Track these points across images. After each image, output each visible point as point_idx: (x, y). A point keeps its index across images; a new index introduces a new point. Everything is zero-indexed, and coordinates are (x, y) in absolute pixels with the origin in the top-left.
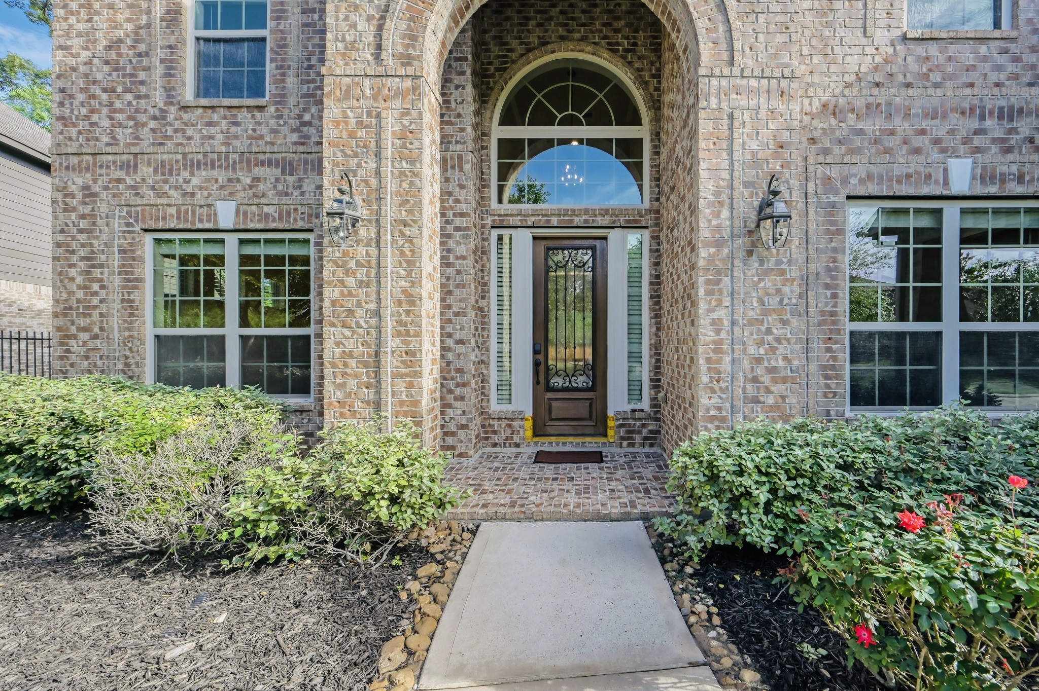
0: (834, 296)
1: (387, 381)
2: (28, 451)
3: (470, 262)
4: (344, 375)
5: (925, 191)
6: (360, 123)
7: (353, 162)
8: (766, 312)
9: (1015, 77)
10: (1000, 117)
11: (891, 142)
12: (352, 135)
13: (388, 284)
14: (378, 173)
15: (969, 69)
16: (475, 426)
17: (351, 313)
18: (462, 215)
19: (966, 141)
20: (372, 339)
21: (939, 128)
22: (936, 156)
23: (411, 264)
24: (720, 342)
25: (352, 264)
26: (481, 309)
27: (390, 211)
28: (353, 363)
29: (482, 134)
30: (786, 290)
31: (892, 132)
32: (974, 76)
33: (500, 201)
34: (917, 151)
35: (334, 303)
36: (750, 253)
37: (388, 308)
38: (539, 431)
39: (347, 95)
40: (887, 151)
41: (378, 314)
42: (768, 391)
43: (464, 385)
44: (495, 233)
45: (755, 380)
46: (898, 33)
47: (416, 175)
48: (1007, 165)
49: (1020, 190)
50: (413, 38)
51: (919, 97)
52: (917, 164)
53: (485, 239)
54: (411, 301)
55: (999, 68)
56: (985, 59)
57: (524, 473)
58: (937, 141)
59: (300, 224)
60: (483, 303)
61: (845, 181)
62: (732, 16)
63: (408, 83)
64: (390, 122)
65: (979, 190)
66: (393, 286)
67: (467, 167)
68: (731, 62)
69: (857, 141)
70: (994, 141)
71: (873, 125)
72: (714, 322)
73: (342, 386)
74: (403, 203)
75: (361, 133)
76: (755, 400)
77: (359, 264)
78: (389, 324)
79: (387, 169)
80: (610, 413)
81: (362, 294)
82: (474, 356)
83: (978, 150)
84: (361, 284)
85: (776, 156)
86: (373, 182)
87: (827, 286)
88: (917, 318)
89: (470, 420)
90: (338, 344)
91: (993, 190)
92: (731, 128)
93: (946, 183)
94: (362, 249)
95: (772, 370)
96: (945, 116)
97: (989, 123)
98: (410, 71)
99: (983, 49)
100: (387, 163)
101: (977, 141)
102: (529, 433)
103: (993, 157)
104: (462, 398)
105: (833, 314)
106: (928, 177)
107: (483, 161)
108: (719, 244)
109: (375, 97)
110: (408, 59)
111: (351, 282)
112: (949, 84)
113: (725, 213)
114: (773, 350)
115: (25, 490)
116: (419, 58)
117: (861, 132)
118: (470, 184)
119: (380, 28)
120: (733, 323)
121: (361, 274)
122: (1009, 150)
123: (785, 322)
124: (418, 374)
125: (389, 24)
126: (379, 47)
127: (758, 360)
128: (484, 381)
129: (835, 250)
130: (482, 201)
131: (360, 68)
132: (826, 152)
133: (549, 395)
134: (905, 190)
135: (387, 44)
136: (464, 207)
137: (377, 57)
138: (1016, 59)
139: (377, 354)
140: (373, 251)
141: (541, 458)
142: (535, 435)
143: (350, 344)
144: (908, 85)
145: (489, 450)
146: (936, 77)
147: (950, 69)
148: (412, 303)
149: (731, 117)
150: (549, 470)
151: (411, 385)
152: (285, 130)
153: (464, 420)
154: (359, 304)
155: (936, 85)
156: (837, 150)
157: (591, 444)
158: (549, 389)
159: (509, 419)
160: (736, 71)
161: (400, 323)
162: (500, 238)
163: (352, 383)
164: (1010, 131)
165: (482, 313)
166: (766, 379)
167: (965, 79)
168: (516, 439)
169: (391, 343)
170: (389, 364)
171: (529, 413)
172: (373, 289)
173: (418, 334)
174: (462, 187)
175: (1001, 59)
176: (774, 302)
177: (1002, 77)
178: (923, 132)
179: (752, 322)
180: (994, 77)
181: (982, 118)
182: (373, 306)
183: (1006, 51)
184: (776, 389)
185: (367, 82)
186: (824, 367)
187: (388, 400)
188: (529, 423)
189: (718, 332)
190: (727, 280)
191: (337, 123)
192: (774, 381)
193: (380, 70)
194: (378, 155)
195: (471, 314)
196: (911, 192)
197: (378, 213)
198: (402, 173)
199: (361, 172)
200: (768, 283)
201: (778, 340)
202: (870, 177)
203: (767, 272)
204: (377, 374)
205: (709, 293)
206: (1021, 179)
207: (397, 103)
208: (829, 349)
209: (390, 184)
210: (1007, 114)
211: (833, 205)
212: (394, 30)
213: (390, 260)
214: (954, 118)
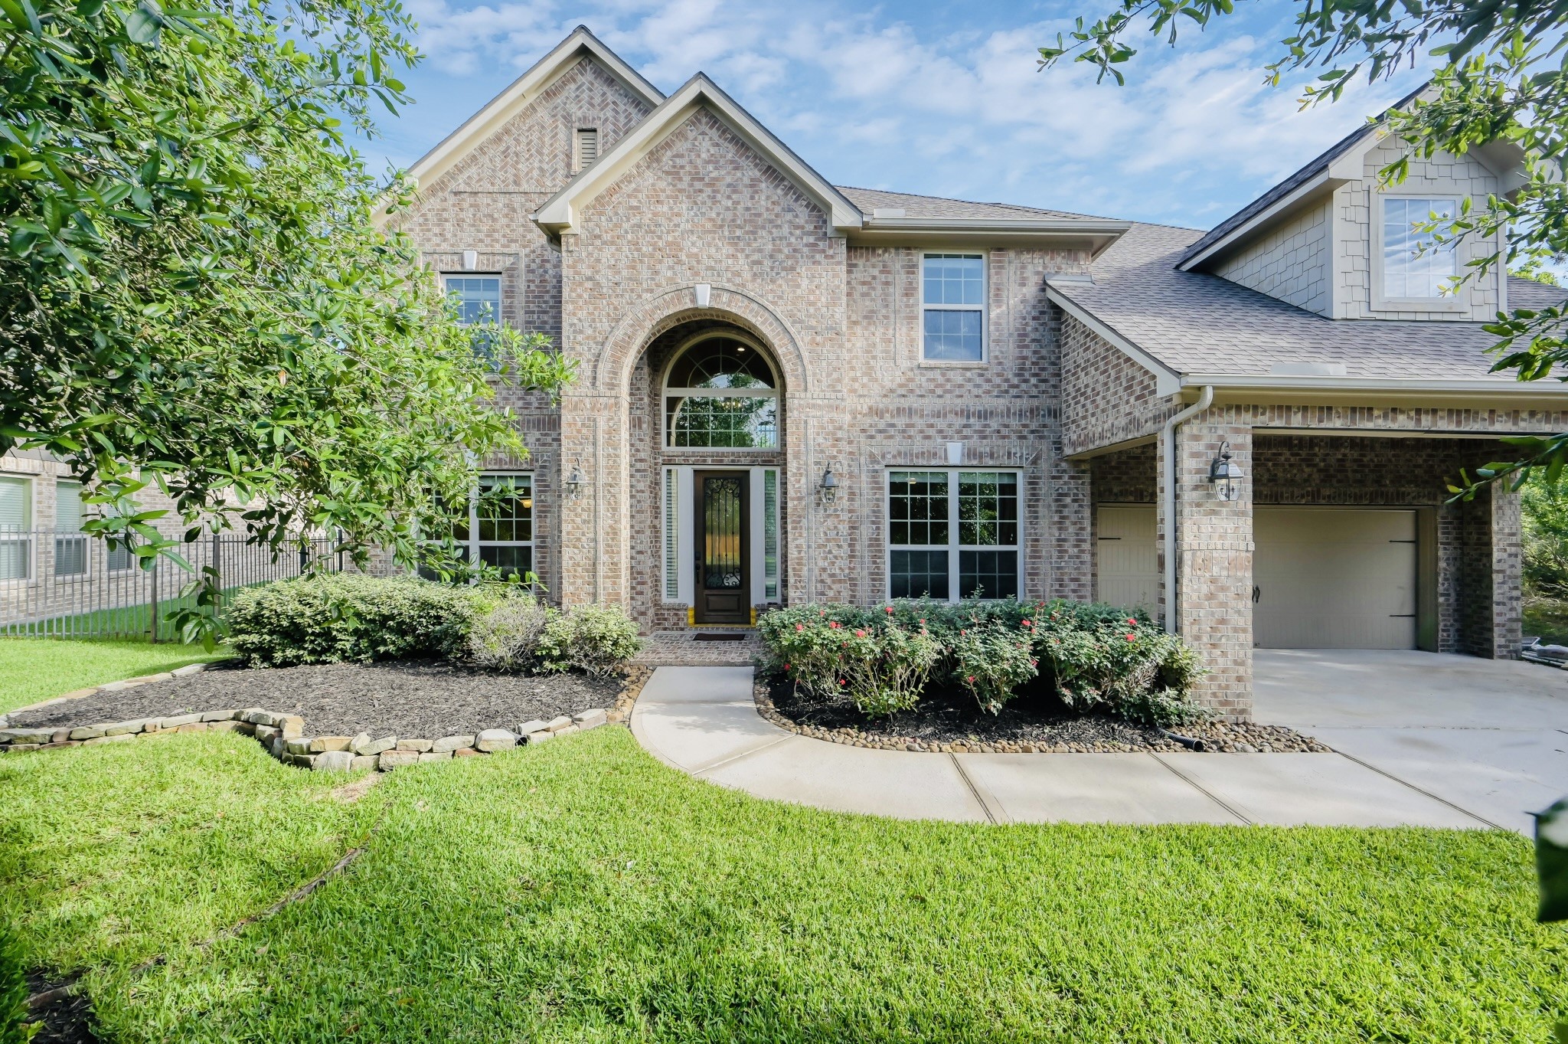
0: (878, 528)
1: (600, 580)
2: (399, 619)
3: (647, 494)
4: (575, 576)
5: (933, 463)
6: (583, 425)
7: (579, 449)
8: (828, 540)
9: (988, 392)
10: (980, 417)
11: (912, 432)
12: (579, 431)
13: (600, 522)
14: (595, 455)
15: (960, 386)
16: (651, 612)
17: (579, 539)
18: (641, 460)
19: (959, 432)
20: (591, 555)
21: (941, 424)
22: (939, 440)
23: (615, 509)
24: (801, 558)
25: (579, 510)
26: (655, 527)
27: (602, 478)
28: (580, 569)
29: (655, 395)
30: (840, 527)
31: (913, 426)
32: (963, 391)
33: (669, 444)
34: (928, 437)
35: (568, 533)
36: (818, 505)
37: (601, 536)
38: (699, 619)
39: (575, 408)
40: (910, 437)
41: (595, 540)
42: (830, 588)
43: (643, 583)
44: (665, 468)
45: (822, 581)
46: (916, 363)
47: (617, 456)
48: (984, 447)
49: (991, 463)
50: (615, 373)
51: (930, 404)
52: (928, 445)
53: (657, 474)
54: (614, 532)
55: (978, 386)
56: (970, 380)
57: (686, 644)
58: (940, 431)
59: (525, 466)
60: (656, 522)
61: (883, 457)
62: (806, 362)
63: (612, 401)
64: (602, 424)
65: (966, 463)
66: (604, 523)
67: (645, 426)
68: (806, 390)
69: (892, 432)
70: (976, 431)
71: (901, 422)
72: (797, 546)
73: (574, 583)
74: (609, 474)
75: (584, 431)
76: (823, 594)
77: (583, 510)
78: (601, 547)
79: (600, 453)
80: (753, 606)
81: (585, 528)
82: (650, 562)
83: (966, 437)
84: (584, 522)
85: (834, 446)
86: (592, 460)
87: (873, 523)
88: (932, 543)
89: (648, 609)
90: (571, 558)
91: (975, 462)
92: (806, 428)
93: (946, 458)
94: (585, 501)
95: (832, 575)
96: (945, 415)
97: (972, 421)
98: (613, 393)
99: (968, 374)
100: (600, 448)
101: (966, 432)
102: (691, 620)
103: (975, 441)
104: (641, 593)
105: (877, 540)
106: (935, 454)
107: (655, 415)
108: (800, 499)
109: (592, 409)
110: (612, 386)
111: (578, 520)
112: (948, 396)
113: (803, 480)
114: (833, 563)
115: (393, 643)
116: (618, 385)
117: (893, 425)
118: (647, 439)
119: (595, 367)
120: (809, 547)
121: (585, 516)
122: (985, 437)
123: (839, 547)
124: (619, 577)
125: (600, 365)
126: (595, 378)
127: (824, 570)
128: (657, 581)
129: (878, 500)
130: (655, 447)
131: (584, 390)
132: (872, 437)
133: (707, 592)
134: (921, 462)
135: (599, 376)
136: (642, 455)
137: (594, 384)
138: (988, 381)
139: (594, 564)
140: (592, 502)
141: (699, 637)
142: (696, 622)
143: (578, 558)
144: (922, 396)
145: (661, 632)
146: (939, 391)
147: (948, 387)
148: (615, 533)
149: (806, 422)
150: (703, 644)
151: (614, 583)
152: (513, 398)
153: (643, 609)
154: (583, 534)
155: (940, 396)
156: (879, 437)
157: (738, 629)
158: (707, 587)
159: (676, 609)
160: (809, 395)
161: (608, 545)
162: (669, 471)
163: (579, 581)
164: (986, 426)
165: (656, 530)
166: (829, 581)
167: (957, 393)
168: (681, 625)
169: (603, 558)
170: (602, 570)
171: (691, 604)
172: (592, 525)
173: (619, 552)
174: (641, 440)
175: (979, 381)
176: (832, 534)
177: (980, 391)
178: (932, 426)
179: (819, 547)
180: (975, 391)
181: (968, 417)
182: (592, 536)
183: (982, 375)
184: (835, 587)
185: (587, 400)
186: (872, 574)
187: (601, 591)
188: (691, 613)
189: (800, 552)
190: (804, 521)
191: (570, 425)
192: (834, 582)
193: (595, 393)
194: (594, 444)
195: (648, 532)
196: (925, 463)
197: (595, 478)
198: (609, 455)
199: (584, 454)
200: (830, 522)
201: (836, 557)
202: (900, 453)
203: (829, 516)
204: (594, 576)
205: (795, 528)
206: (992, 456)
207: (606, 413)
208: (875, 563)
209: (602, 462)
210: (984, 415)
211: (876, 471)
212: (604, 369)
213: (602, 507)
214: (951, 417)
